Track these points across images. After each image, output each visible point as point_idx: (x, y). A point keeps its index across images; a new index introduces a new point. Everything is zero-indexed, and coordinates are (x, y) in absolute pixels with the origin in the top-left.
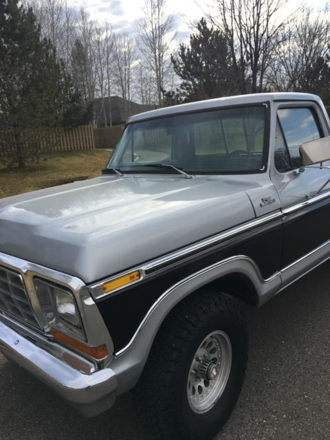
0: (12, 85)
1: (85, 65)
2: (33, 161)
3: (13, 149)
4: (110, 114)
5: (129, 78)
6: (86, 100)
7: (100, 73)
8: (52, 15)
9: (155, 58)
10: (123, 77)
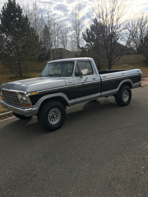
0: (18, 45)
1: (49, 35)
2: (25, 74)
3: (18, 69)
4: (58, 56)
5: (67, 41)
6: (48, 49)
7: (54, 38)
8: (36, 16)
9: (77, 33)
10: (64, 40)
